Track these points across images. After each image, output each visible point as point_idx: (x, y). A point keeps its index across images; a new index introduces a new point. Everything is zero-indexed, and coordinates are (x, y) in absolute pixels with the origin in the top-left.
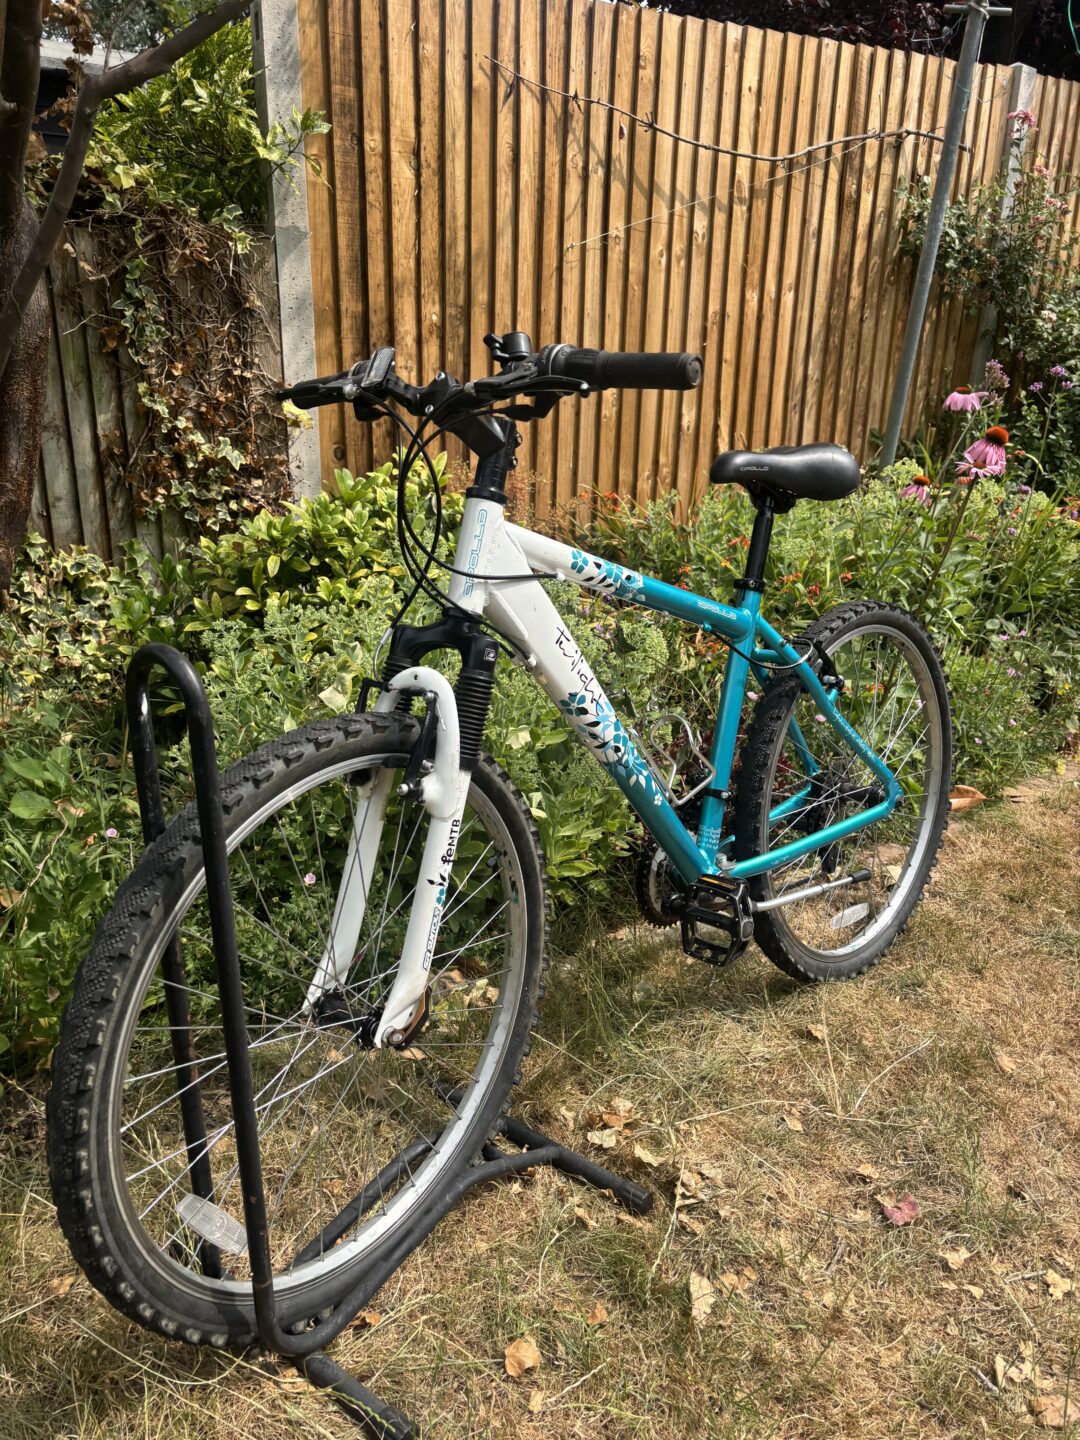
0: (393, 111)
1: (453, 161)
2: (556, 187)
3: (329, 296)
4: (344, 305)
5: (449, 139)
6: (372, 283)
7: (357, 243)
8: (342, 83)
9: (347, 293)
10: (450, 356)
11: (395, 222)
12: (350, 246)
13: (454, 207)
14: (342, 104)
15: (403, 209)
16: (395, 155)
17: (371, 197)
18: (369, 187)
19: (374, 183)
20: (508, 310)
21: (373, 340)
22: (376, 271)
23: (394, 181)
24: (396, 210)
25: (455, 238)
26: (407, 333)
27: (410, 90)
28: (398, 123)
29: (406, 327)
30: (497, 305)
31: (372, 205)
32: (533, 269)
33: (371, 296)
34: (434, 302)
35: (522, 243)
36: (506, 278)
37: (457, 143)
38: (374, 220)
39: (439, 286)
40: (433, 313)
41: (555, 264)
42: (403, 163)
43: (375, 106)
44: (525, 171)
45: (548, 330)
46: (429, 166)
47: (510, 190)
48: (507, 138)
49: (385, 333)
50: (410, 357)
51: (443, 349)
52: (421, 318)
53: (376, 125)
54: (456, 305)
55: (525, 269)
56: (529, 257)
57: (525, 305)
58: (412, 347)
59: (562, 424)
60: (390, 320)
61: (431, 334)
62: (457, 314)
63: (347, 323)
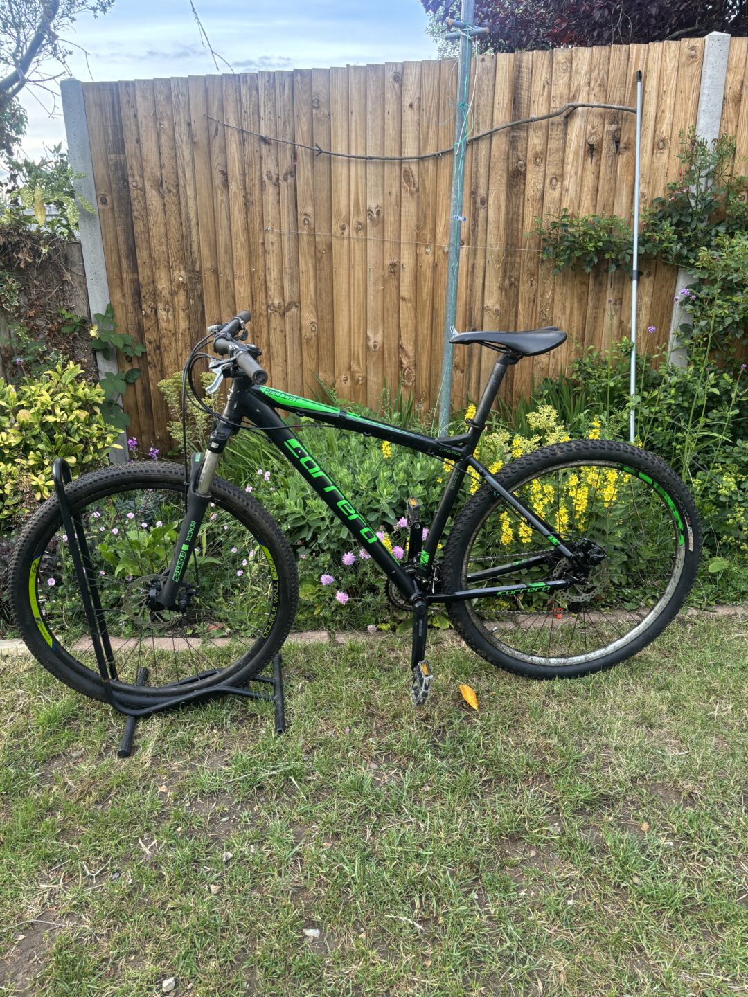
0: (145, 164)
1: (185, 186)
2: (257, 192)
3: (116, 270)
4: (124, 276)
5: (181, 175)
6: (139, 261)
7: (131, 240)
8: (115, 153)
9: (125, 267)
10: (192, 302)
11: (151, 226)
12: (126, 242)
13: (187, 213)
14: (116, 164)
15: (157, 218)
16: (148, 188)
17: (136, 214)
18: (134, 208)
19: (136, 206)
20: (228, 271)
21: (142, 294)
22: (142, 255)
23: (148, 203)
24: (151, 219)
25: (190, 232)
26: (163, 288)
27: (155, 149)
28: (149, 170)
29: (163, 285)
30: (221, 269)
31: (136, 218)
32: (245, 245)
33: (140, 269)
34: (180, 270)
35: (234, 230)
36: (226, 252)
37: (187, 176)
38: (139, 226)
39: (183, 260)
40: (180, 276)
41: (261, 241)
42: (154, 192)
43: (134, 162)
44: (233, 186)
45: (259, 283)
46: (170, 191)
47: (225, 198)
48: (220, 168)
49: (151, 289)
50: (167, 303)
51: (188, 298)
52: (171, 281)
53: (136, 172)
54: (194, 271)
55: (239, 246)
56: (242, 239)
57: (240, 268)
58: (168, 297)
59: (273, 343)
60: (153, 282)
61: (179, 289)
62: (196, 276)
63: (128, 286)
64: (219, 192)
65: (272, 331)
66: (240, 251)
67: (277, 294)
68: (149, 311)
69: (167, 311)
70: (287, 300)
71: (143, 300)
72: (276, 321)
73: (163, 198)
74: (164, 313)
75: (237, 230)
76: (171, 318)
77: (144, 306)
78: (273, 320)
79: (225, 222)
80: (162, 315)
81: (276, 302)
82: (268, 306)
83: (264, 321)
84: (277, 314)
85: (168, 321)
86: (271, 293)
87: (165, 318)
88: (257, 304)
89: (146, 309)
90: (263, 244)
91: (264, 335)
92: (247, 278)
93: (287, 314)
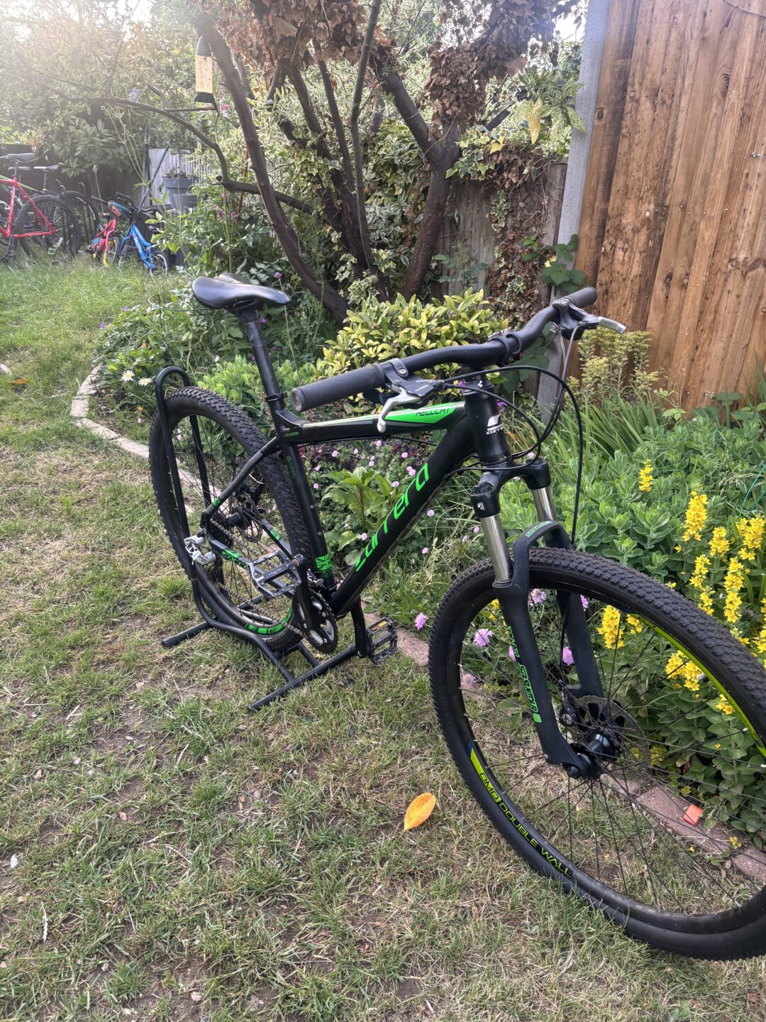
0: (647, 69)
1: (680, 96)
3: (591, 197)
4: (597, 204)
5: (680, 81)
6: (613, 188)
8: (623, 57)
9: (599, 194)
10: (651, 243)
11: (634, 147)
12: (608, 164)
13: (675, 131)
14: (621, 72)
15: (642, 137)
16: (643, 99)
17: (624, 131)
18: (624, 123)
19: (627, 121)
20: (698, 209)
21: (607, 228)
22: (618, 182)
23: (639, 117)
24: (637, 137)
25: (672, 155)
26: (628, 224)
27: (662, 50)
28: (649, 76)
29: (628, 220)
30: (690, 206)
31: (624, 136)
32: (727, 176)
33: (612, 198)
34: (650, 203)
35: (718, 155)
36: (703, 183)
37: (686, 83)
38: (623, 146)
39: (655, 191)
40: (648, 210)
41: (746, 171)
42: (648, 105)
43: (638, 67)
44: (733, 95)
45: (727, 228)
46: (664, 102)
47: (719, 111)
48: (724, 70)
49: (617, 223)
50: (627, 241)
51: (649, 238)
52: (637, 215)
53: (637, 81)
54: (663, 205)
55: (719, 176)
56: (726, 166)
57: (713, 206)
58: (630, 234)
59: (722, 309)
60: (621, 215)
61: (643, 226)
62: (662, 211)
63: (597, 216)
64: (715, 104)
65: (725, 294)
66: (719, 184)
67: (746, 246)
68: (609, 247)
69: (625, 251)
70: (756, 255)
71: (606, 234)
72: (734, 281)
73: (655, 110)
74: (621, 253)
75: (723, 155)
76: (626, 259)
77: (605, 242)
78: (731, 280)
79: (711, 143)
80: (619, 254)
81: (742, 257)
82: (730, 261)
83: (721, 278)
84: (739, 272)
85: (623, 263)
86: (739, 244)
87: (621, 258)
88: (718, 256)
89: (607, 245)
90: (747, 175)
91: (716, 298)
92: (717, 220)
93: (750, 274)
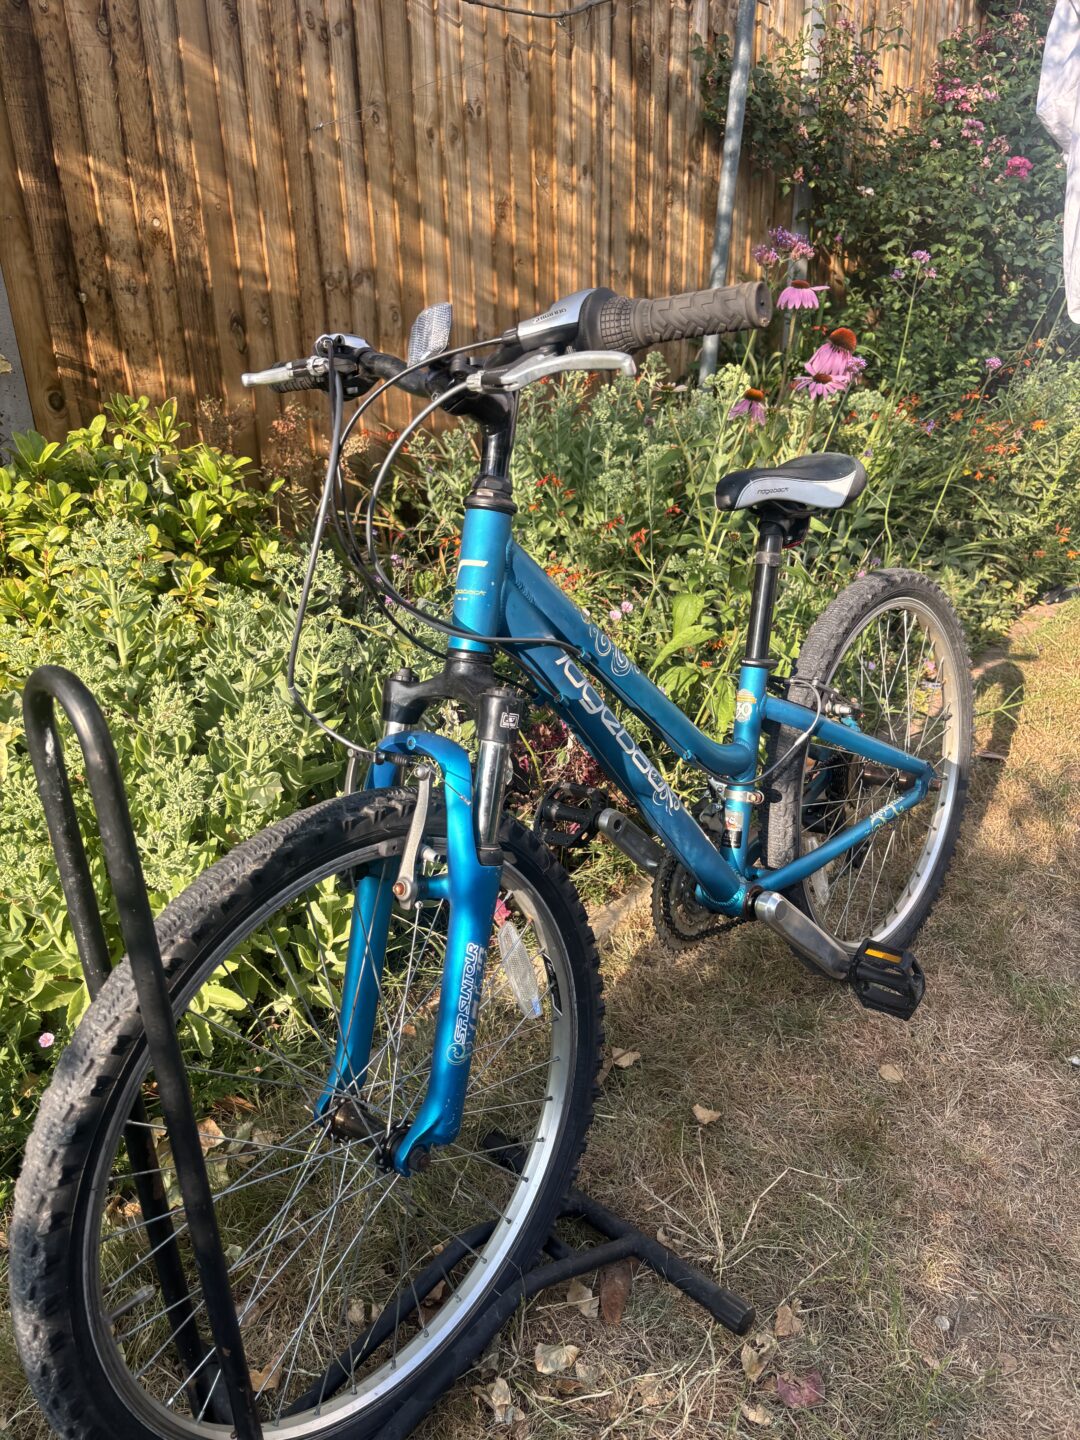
1: (154, 22)
2: (292, 53)
3: (11, 201)
4: (33, 212)
7: (39, 131)
10: (185, 271)
11: (86, 102)
15: (96, 85)
16: (74, 17)
17: (51, 72)
18: (45, 59)
19: (52, 54)
21: (79, 255)
22: (69, 164)
23: (79, 50)
24: (86, 87)
26: (122, 243)
29: (122, 237)
31: (53, 82)
32: (276, 158)
33: (67, 199)
34: (153, 204)
38: (59, 101)
40: (155, 217)
41: (302, 151)
42: (88, 26)
44: (249, 34)
45: (305, 233)
46: (123, 29)
47: (234, 58)
49: (94, 244)
51: (174, 264)
54: (183, 206)
55: (265, 158)
56: (270, 144)
57: (270, 203)
58: (134, 262)
60: (99, 229)
61: (155, 244)
62: (186, 218)
63: (42, 238)
64: (223, 43)
66: (267, 167)
67: (336, 256)
68: (94, 291)
69: (134, 292)
70: (354, 266)
71: (80, 268)
72: (337, 302)
73: (109, 42)
74: (128, 296)
75: (261, 126)
76: (141, 306)
77: (84, 283)
78: (333, 303)
80: (124, 301)
81: (336, 271)
82: (323, 278)
83: (317, 305)
84: (339, 292)
85: (136, 314)
87: (131, 307)
88: (305, 275)
89: (88, 289)
90: (308, 156)
93: (356, 292)
